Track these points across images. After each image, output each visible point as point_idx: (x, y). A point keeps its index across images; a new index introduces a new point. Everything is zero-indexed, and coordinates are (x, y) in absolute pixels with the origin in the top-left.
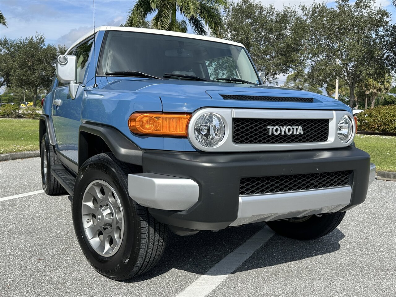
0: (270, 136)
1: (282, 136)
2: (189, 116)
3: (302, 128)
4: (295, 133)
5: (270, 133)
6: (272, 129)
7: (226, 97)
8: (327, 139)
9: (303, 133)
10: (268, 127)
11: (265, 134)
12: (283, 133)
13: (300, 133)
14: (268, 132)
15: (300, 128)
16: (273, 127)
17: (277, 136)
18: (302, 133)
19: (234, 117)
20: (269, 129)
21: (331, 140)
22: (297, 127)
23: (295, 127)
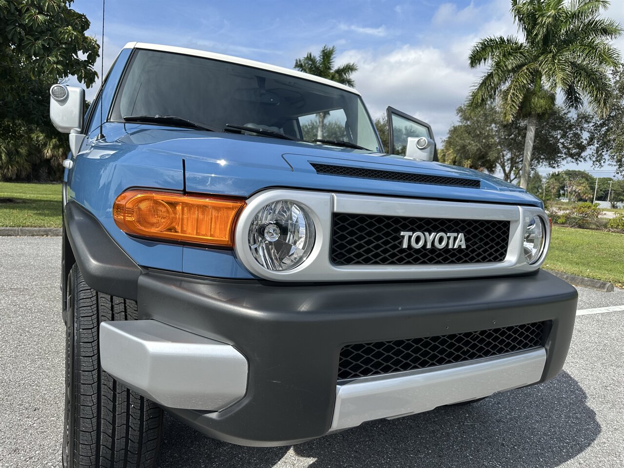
0: (404, 250)
1: (427, 252)
2: (239, 204)
3: (465, 236)
4: (450, 247)
5: (405, 245)
6: (410, 237)
7: (321, 168)
8: (504, 258)
9: (466, 246)
10: (402, 233)
11: (394, 247)
12: (429, 246)
13: (460, 246)
14: (401, 243)
15: (461, 236)
16: (411, 233)
17: (418, 251)
18: (464, 247)
19: (335, 210)
20: (403, 237)
21: (511, 258)
22: (456, 235)
23: (452, 235)
